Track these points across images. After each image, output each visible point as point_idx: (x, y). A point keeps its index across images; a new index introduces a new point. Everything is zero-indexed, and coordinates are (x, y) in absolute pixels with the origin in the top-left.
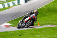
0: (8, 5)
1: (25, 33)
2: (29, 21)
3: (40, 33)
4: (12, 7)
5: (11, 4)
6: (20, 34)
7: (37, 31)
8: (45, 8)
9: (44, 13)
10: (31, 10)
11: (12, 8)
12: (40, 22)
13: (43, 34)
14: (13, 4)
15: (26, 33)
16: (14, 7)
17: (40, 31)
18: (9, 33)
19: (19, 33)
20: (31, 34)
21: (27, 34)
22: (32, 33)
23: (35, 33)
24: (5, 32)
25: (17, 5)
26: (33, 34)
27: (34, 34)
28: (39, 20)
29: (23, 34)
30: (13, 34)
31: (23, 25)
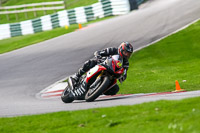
0: (72, 17)
2: (98, 78)
3: (183, 117)
4: (84, 25)
5: (80, 14)
6: (111, 121)
7: (170, 111)
8: (198, 28)
9: (196, 45)
10: (152, 36)
11: (83, 29)
12: (183, 78)
14: (89, 13)
15: (133, 118)
16: (92, 26)
18: (74, 118)
19: (109, 117)
20: (151, 120)
21: (136, 121)
22: (154, 115)
23: (165, 117)
24: (59, 113)
25: (102, 19)
26: (157, 120)
27: (161, 120)
28: (180, 72)
29: (122, 120)
30: (89, 122)
31: (78, 92)
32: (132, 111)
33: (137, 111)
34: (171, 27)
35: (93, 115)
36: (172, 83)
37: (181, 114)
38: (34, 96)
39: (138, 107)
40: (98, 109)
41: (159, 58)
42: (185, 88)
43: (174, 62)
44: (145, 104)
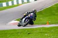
1: (33, 32)
6: (28, 33)
7: (46, 30)
8: (54, 6)
9: (53, 11)
12: (49, 21)
13: (52, 33)
15: (35, 32)
17: (49, 30)
18: (17, 31)
19: (28, 31)
20: (40, 33)
21: (35, 33)
23: (44, 32)
24: (13, 30)
26: (42, 33)
29: (31, 32)
30: (22, 32)
32: (34, 30)
33: (36, 30)
34: (46, 6)
35: (23, 31)
36: (46, 22)
37: (49, 31)
38: (6, 24)
39: (36, 29)
40: (25, 29)
41: (43, 15)
42: (50, 24)
43: (47, 16)
44: (38, 28)
